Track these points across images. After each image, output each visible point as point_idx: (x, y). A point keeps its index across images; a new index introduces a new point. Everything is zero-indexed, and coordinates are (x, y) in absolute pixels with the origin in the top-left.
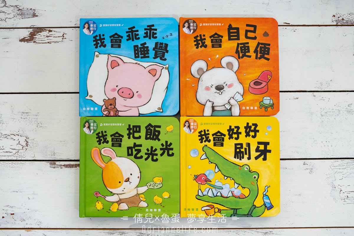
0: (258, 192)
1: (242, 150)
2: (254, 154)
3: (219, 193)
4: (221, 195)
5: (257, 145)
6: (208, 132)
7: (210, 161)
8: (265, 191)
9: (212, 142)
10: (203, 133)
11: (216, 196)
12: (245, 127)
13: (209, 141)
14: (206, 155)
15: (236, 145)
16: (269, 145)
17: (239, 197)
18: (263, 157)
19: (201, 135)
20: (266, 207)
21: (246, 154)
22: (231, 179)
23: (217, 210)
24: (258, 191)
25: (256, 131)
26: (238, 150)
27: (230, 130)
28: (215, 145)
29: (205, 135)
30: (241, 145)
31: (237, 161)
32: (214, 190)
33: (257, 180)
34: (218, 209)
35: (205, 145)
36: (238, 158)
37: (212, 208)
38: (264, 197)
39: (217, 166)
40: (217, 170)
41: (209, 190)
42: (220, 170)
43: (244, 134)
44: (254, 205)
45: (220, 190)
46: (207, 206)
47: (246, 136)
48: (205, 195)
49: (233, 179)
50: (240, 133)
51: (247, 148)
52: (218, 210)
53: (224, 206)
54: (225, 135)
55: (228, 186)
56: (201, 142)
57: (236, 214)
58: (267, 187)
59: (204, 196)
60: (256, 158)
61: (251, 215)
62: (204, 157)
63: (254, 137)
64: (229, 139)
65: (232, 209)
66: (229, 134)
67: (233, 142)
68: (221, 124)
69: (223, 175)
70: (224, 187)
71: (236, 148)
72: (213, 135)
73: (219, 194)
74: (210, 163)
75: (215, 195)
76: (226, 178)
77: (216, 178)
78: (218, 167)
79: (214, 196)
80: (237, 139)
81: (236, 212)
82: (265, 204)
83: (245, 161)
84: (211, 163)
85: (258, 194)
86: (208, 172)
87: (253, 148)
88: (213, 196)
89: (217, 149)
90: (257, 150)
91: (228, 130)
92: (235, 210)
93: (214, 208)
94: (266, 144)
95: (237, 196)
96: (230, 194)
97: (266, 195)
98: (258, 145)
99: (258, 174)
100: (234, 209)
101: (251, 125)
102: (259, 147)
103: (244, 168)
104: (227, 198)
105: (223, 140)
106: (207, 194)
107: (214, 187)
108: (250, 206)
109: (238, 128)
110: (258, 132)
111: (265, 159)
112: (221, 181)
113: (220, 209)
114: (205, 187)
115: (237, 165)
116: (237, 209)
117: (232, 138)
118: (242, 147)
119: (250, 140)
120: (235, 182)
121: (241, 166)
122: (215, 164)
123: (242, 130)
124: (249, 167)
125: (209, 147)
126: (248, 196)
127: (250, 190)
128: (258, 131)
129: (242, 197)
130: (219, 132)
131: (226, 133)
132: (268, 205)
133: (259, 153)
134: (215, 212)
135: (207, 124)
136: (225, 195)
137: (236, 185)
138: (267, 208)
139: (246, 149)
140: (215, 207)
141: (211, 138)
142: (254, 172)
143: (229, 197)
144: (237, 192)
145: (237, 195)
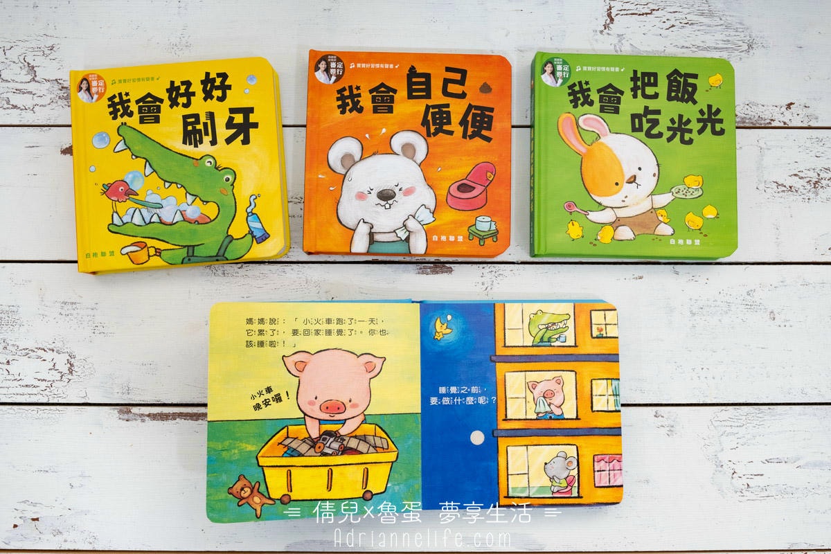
0: (236, 208)
1: (198, 127)
2: (223, 133)
3: (155, 216)
4: (160, 220)
5: (228, 114)
6: (128, 97)
7: (133, 155)
8: (250, 206)
9: (136, 116)
10: (117, 100)
11: (150, 222)
12: (202, 82)
13: (131, 114)
14: (125, 142)
15: (185, 117)
16: (253, 112)
17: (197, 222)
18: (241, 137)
19: (113, 105)
20: (253, 237)
21: (207, 134)
22: (179, 186)
23: (152, 251)
24: (236, 206)
25: (225, 88)
26: (190, 128)
27: (172, 89)
28: (142, 121)
29: (122, 102)
30: (197, 116)
31: (189, 149)
32: (144, 211)
33: (232, 185)
34: (156, 249)
35: (122, 123)
36: (190, 144)
37: (142, 249)
38: (249, 218)
39: (147, 163)
40: (148, 170)
41: (135, 211)
42: (154, 171)
43: (200, 94)
44: (228, 236)
45: (158, 211)
46: (132, 245)
47: (205, 99)
48: (127, 223)
49: (182, 186)
50: (193, 94)
51: (209, 122)
52: (156, 252)
53: (168, 243)
54: (161, 101)
55: (172, 200)
56: (115, 118)
57: (193, 256)
58: (254, 197)
59: (124, 224)
60: (229, 140)
61: (223, 256)
62: (121, 146)
63: (222, 99)
64: (171, 106)
65: (185, 247)
66: (170, 98)
67: (180, 111)
68: (153, 79)
69: (162, 179)
70: (164, 203)
71: (186, 124)
72: (137, 102)
73: (155, 219)
74: (134, 157)
75: (147, 221)
76: (167, 184)
77: (147, 186)
78: (150, 164)
79: (145, 222)
80: (186, 105)
81: (193, 253)
82: (252, 232)
83: (205, 147)
84: (137, 157)
85: (236, 212)
86: (130, 176)
87: (221, 122)
88: (143, 224)
89: (148, 129)
90: (230, 124)
91: (168, 90)
92: (191, 249)
93: (146, 248)
94: (247, 111)
95: (192, 220)
96: (178, 217)
97: (253, 214)
98: (232, 115)
99: (234, 172)
100: (188, 246)
101: (215, 76)
102: (233, 118)
103: (204, 162)
104: (172, 224)
105: (159, 111)
106: (130, 221)
107: (145, 204)
108: (221, 238)
109: (188, 84)
110: (230, 89)
111: (246, 141)
112: (158, 192)
113: (160, 249)
114: (125, 207)
115: (190, 157)
116: (194, 246)
117: (177, 104)
118: (198, 122)
119: (213, 105)
120: (187, 192)
121: (197, 160)
122: (143, 158)
123: (197, 88)
124: (214, 158)
125: (129, 127)
126: (215, 218)
127: (218, 206)
128: (229, 87)
129: (203, 221)
130: (149, 95)
131: (165, 96)
132: (258, 234)
133: (232, 131)
134: (149, 256)
135: (125, 81)
136: (167, 219)
137: (190, 198)
138: (256, 239)
139: (205, 125)
140: (149, 246)
141: (134, 107)
142: (225, 168)
143: (177, 222)
144: (193, 211)
145: (192, 218)
